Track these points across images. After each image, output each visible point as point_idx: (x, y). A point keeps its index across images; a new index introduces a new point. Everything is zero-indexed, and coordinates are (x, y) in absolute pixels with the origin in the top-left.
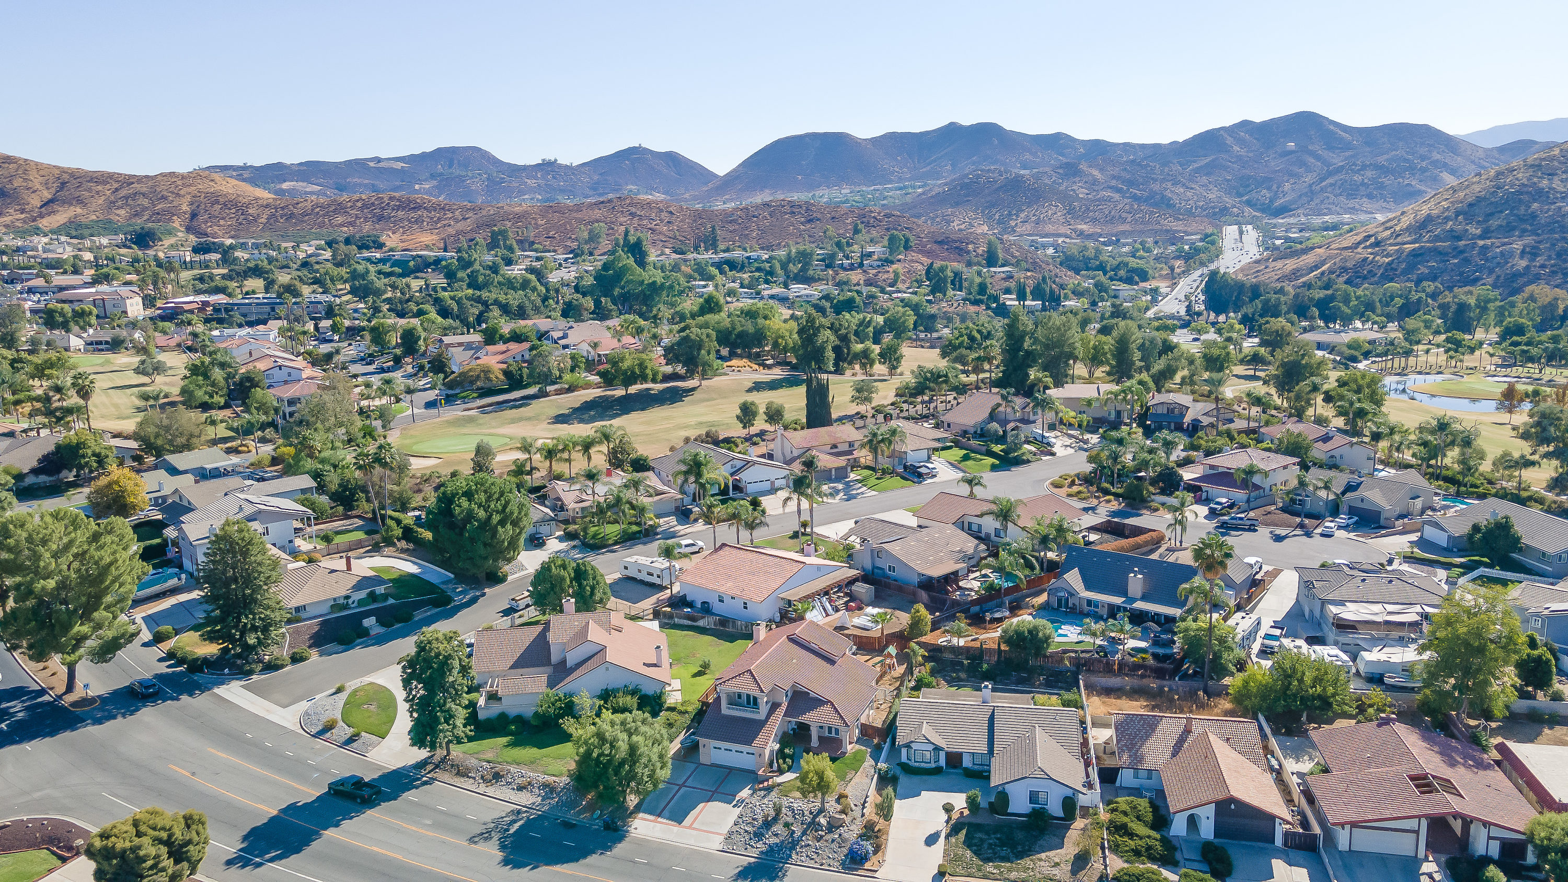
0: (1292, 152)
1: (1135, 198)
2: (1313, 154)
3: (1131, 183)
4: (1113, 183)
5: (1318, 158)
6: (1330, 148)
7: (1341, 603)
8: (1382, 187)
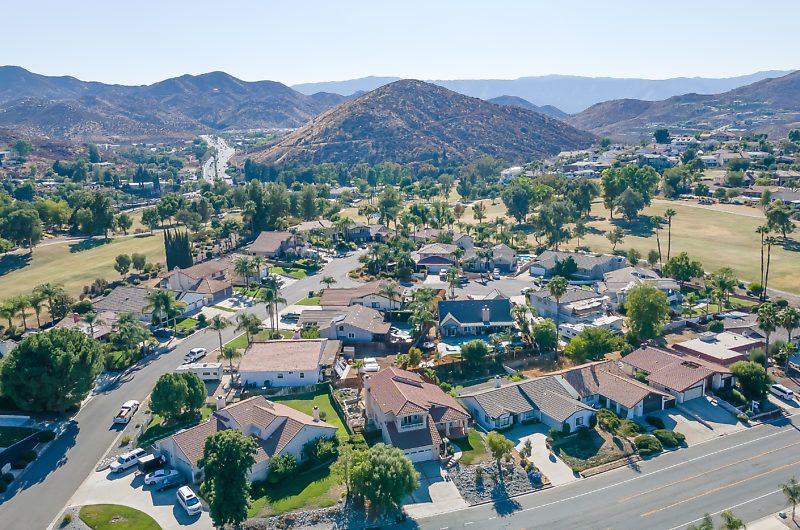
0: (217, 94)
1: (137, 119)
2: (228, 95)
3: (133, 110)
4: (122, 110)
5: (232, 98)
6: (236, 92)
8: (269, 114)
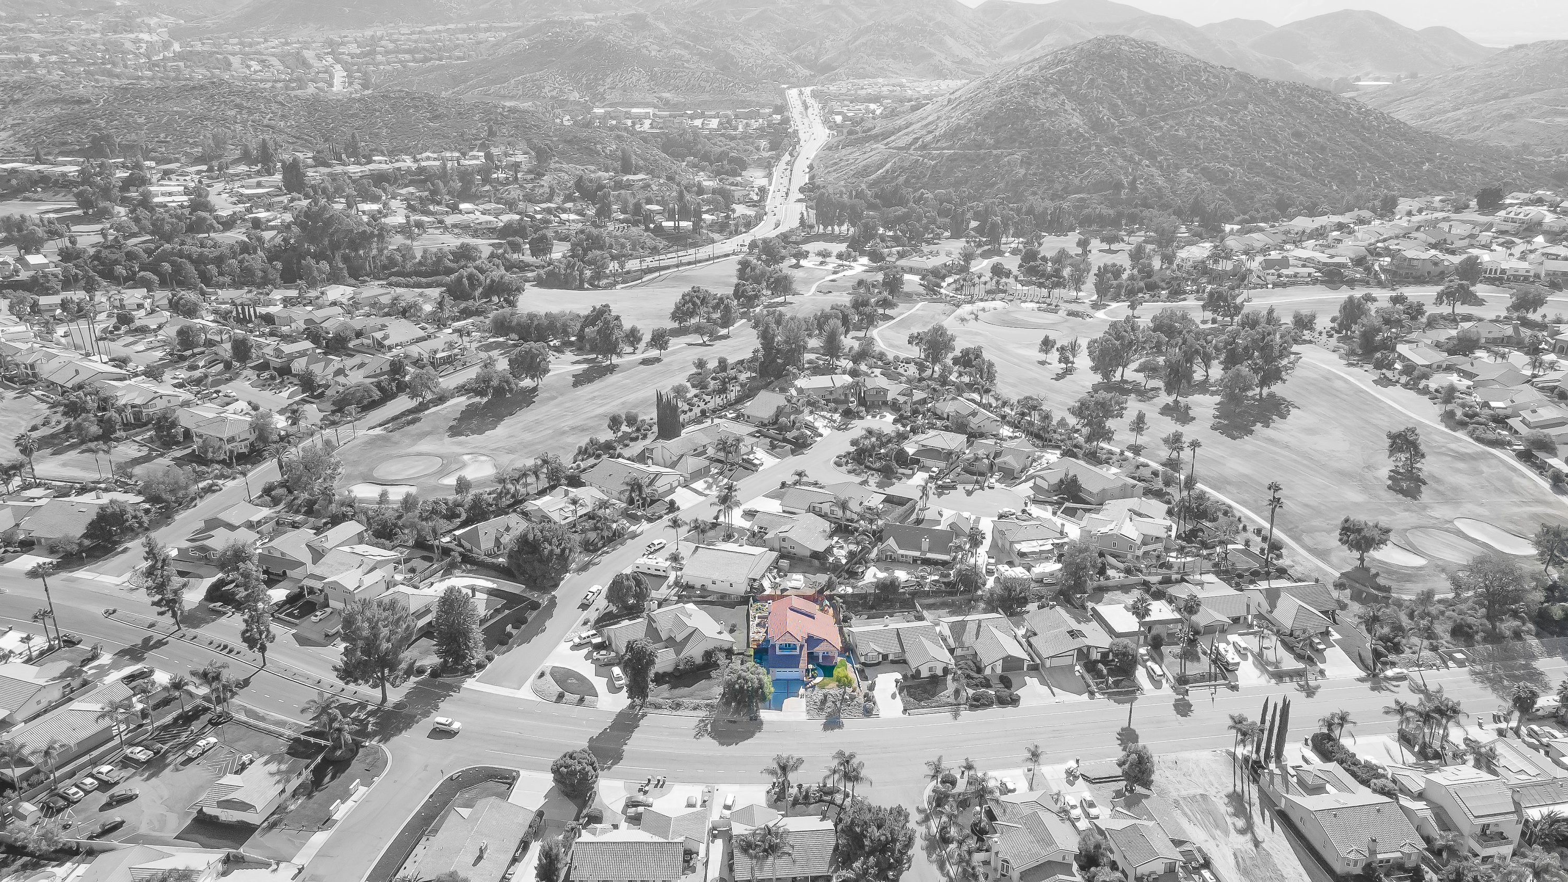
1: (702, 55)
3: (696, 38)
7: (1019, 542)
